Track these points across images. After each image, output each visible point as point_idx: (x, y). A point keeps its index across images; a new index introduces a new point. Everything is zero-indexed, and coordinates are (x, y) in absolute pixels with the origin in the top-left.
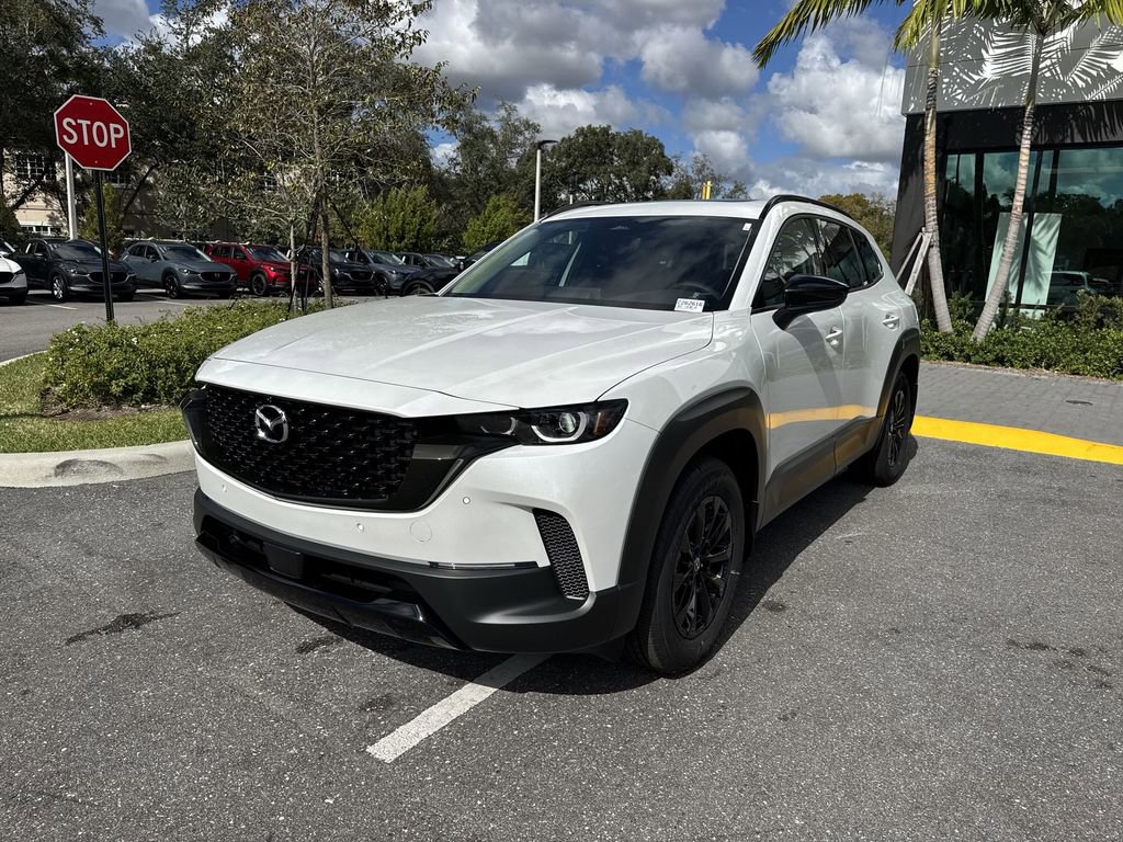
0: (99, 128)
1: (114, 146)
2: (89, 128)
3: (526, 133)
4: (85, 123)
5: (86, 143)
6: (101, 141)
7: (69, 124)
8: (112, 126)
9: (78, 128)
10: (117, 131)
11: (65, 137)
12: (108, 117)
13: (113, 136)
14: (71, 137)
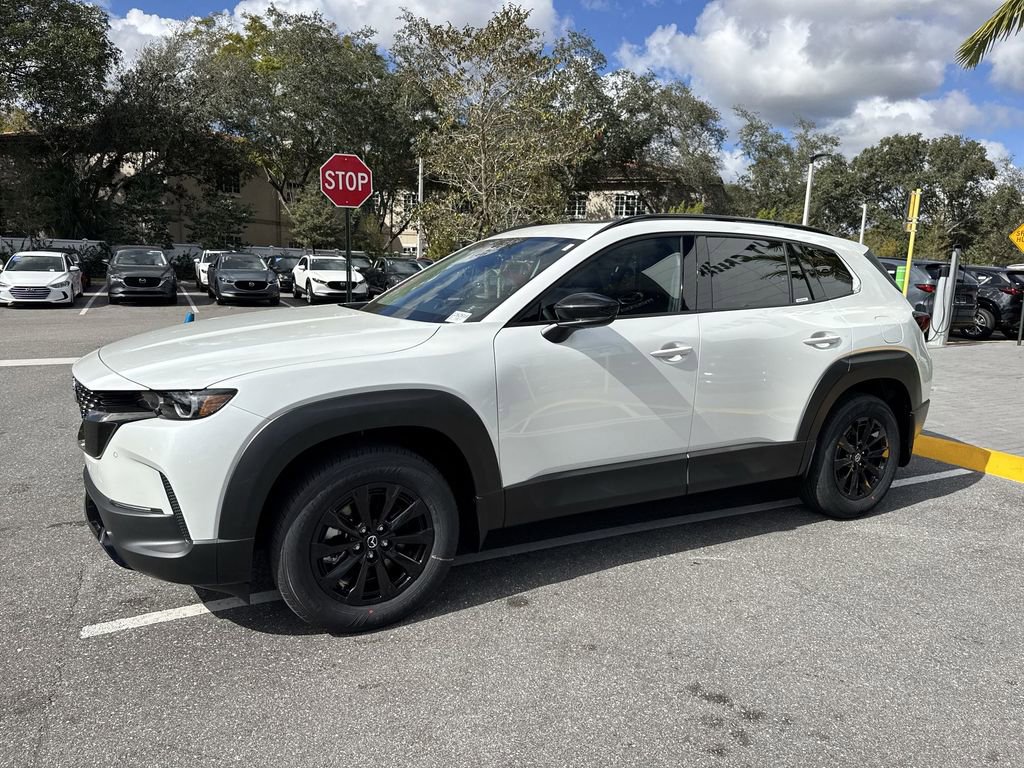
0: (351, 177)
1: (360, 189)
2: (344, 177)
3: (824, 147)
4: (340, 174)
5: (341, 188)
6: (351, 186)
7: (330, 175)
8: (360, 175)
9: (336, 178)
10: (363, 178)
11: (326, 185)
12: (358, 168)
13: (360, 182)
14: (330, 184)
